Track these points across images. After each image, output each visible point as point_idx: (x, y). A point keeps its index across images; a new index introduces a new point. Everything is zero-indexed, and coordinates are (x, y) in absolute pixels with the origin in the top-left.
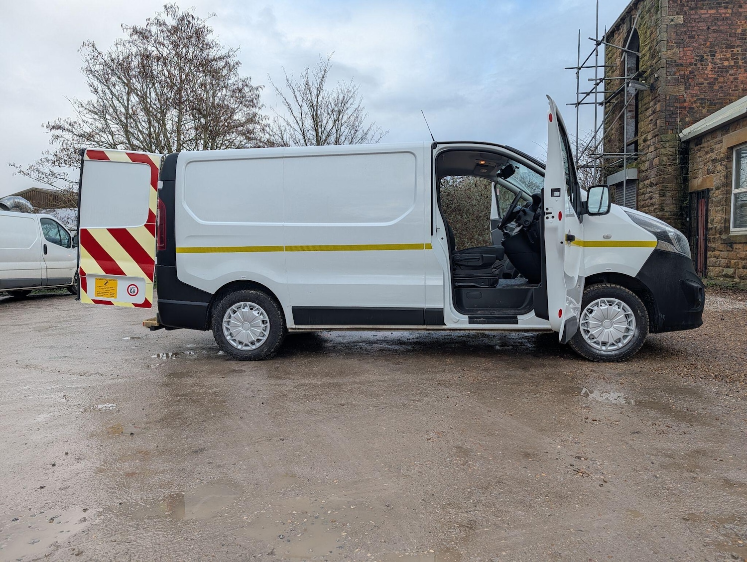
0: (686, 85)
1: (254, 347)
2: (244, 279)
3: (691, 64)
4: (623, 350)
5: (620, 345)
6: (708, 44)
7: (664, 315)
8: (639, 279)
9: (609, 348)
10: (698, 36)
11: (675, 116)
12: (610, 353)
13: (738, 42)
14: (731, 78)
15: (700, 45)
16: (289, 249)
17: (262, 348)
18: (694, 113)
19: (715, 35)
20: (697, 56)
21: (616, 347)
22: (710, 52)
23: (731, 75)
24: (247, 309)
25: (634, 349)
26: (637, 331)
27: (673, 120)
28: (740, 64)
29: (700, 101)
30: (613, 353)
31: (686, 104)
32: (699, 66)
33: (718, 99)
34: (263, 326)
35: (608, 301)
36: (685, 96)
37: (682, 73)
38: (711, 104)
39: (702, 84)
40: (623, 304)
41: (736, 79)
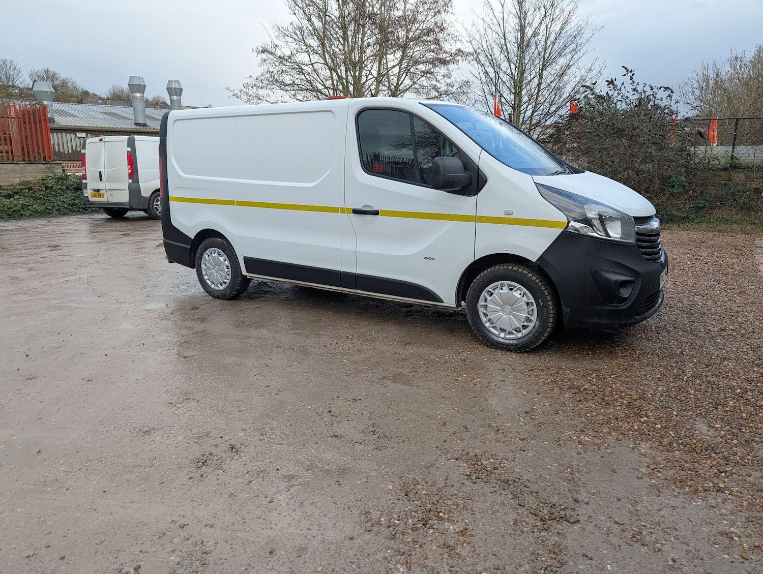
1: (221, 288)
2: (211, 228)
4: (521, 341)
5: (519, 335)
7: (568, 309)
8: (539, 264)
9: (508, 336)
12: (508, 342)
16: (240, 203)
17: (226, 290)
21: (514, 336)
24: (216, 255)
25: (532, 342)
26: (537, 322)
30: (511, 342)
34: (226, 270)
35: (509, 285)
40: (524, 290)
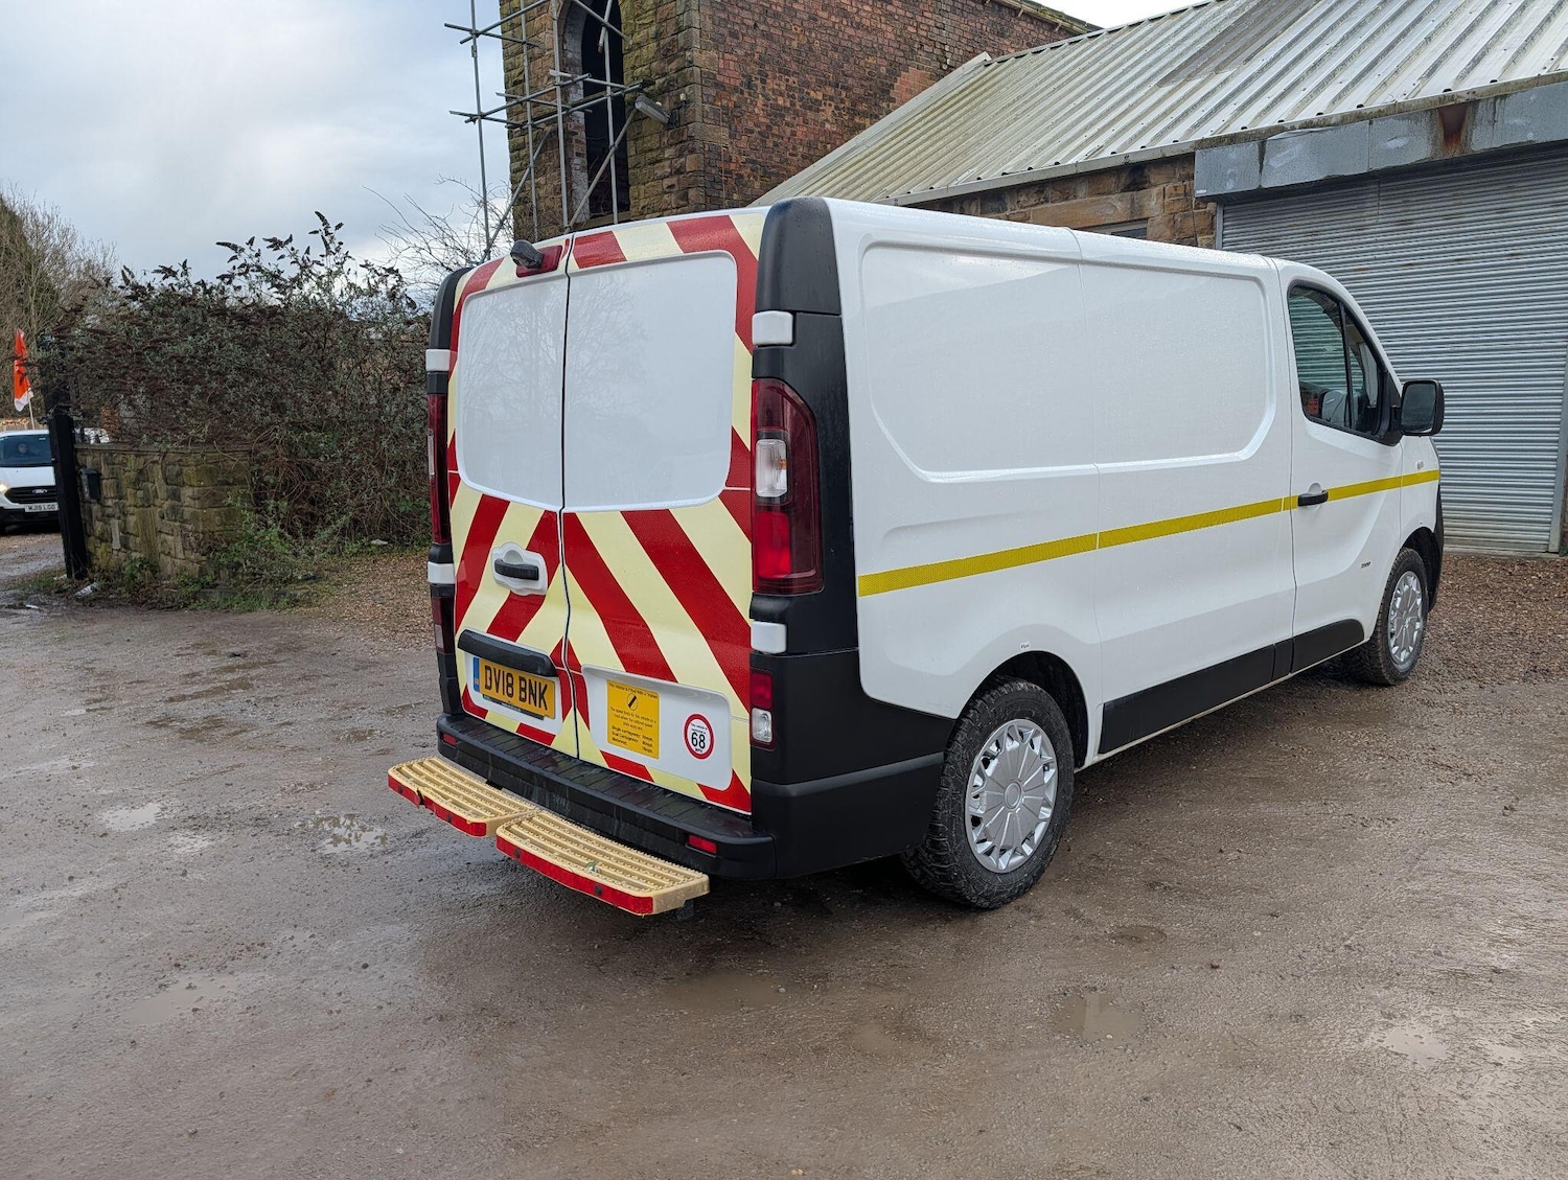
0: (730, 128)
3: (736, 89)
6: (757, 56)
10: (743, 35)
11: (718, 187)
13: (794, 67)
14: (788, 130)
15: (747, 55)
18: (743, 185)
19: (765, 42)
20: (743, 76)
22: (760, 73)
23: (787, 124)
27: (716, 195)
28: (798, 107)
29: (750, 165)
31: (733, 166)
32: (746, 95)
33: (773, 167)
36: (730, 149)
37: (725, 102)
38: (766, 174)
39: (752, 132)
41: (794, 134)
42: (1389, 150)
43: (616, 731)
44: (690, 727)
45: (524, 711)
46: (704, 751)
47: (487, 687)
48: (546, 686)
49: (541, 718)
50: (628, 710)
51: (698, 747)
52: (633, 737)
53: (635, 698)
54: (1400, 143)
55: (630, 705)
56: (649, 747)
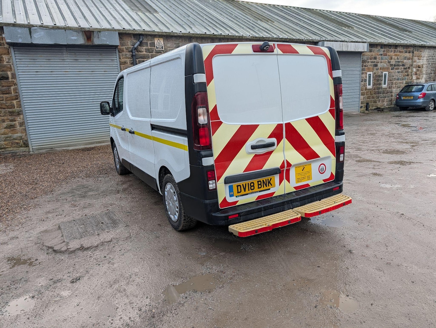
42: (72, 39)
43: (298, 179)
44: (320, 167)
45: (260, 191)
46: (324, 171)
47: (238, 192)
48: (271, 179)
49: (269, 189)
50: (303, 172)
51: (322, 171)
52: (304, 178)
53: (304, 168)
54: (75, 38)
55: (303, 170)
56: (309, 178)
